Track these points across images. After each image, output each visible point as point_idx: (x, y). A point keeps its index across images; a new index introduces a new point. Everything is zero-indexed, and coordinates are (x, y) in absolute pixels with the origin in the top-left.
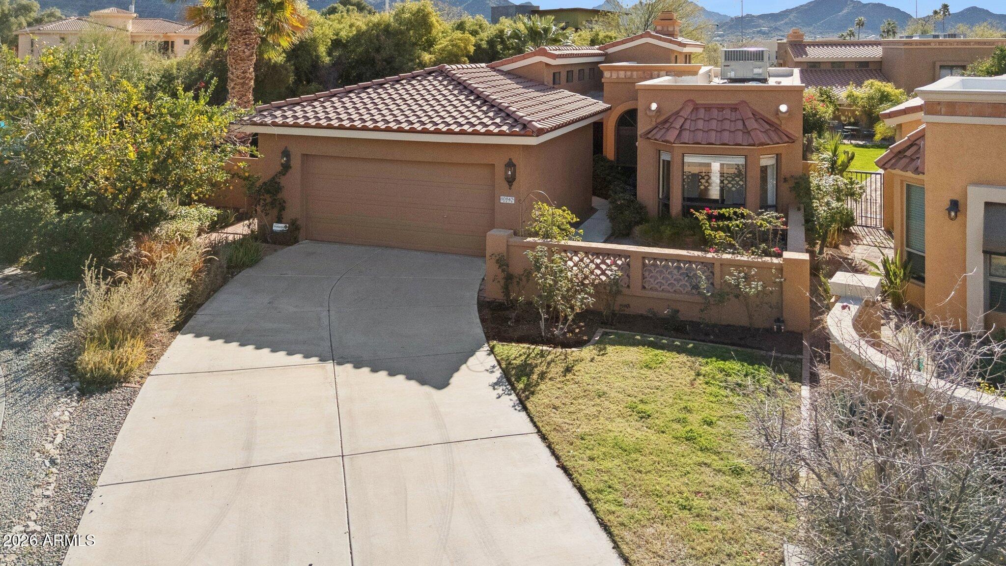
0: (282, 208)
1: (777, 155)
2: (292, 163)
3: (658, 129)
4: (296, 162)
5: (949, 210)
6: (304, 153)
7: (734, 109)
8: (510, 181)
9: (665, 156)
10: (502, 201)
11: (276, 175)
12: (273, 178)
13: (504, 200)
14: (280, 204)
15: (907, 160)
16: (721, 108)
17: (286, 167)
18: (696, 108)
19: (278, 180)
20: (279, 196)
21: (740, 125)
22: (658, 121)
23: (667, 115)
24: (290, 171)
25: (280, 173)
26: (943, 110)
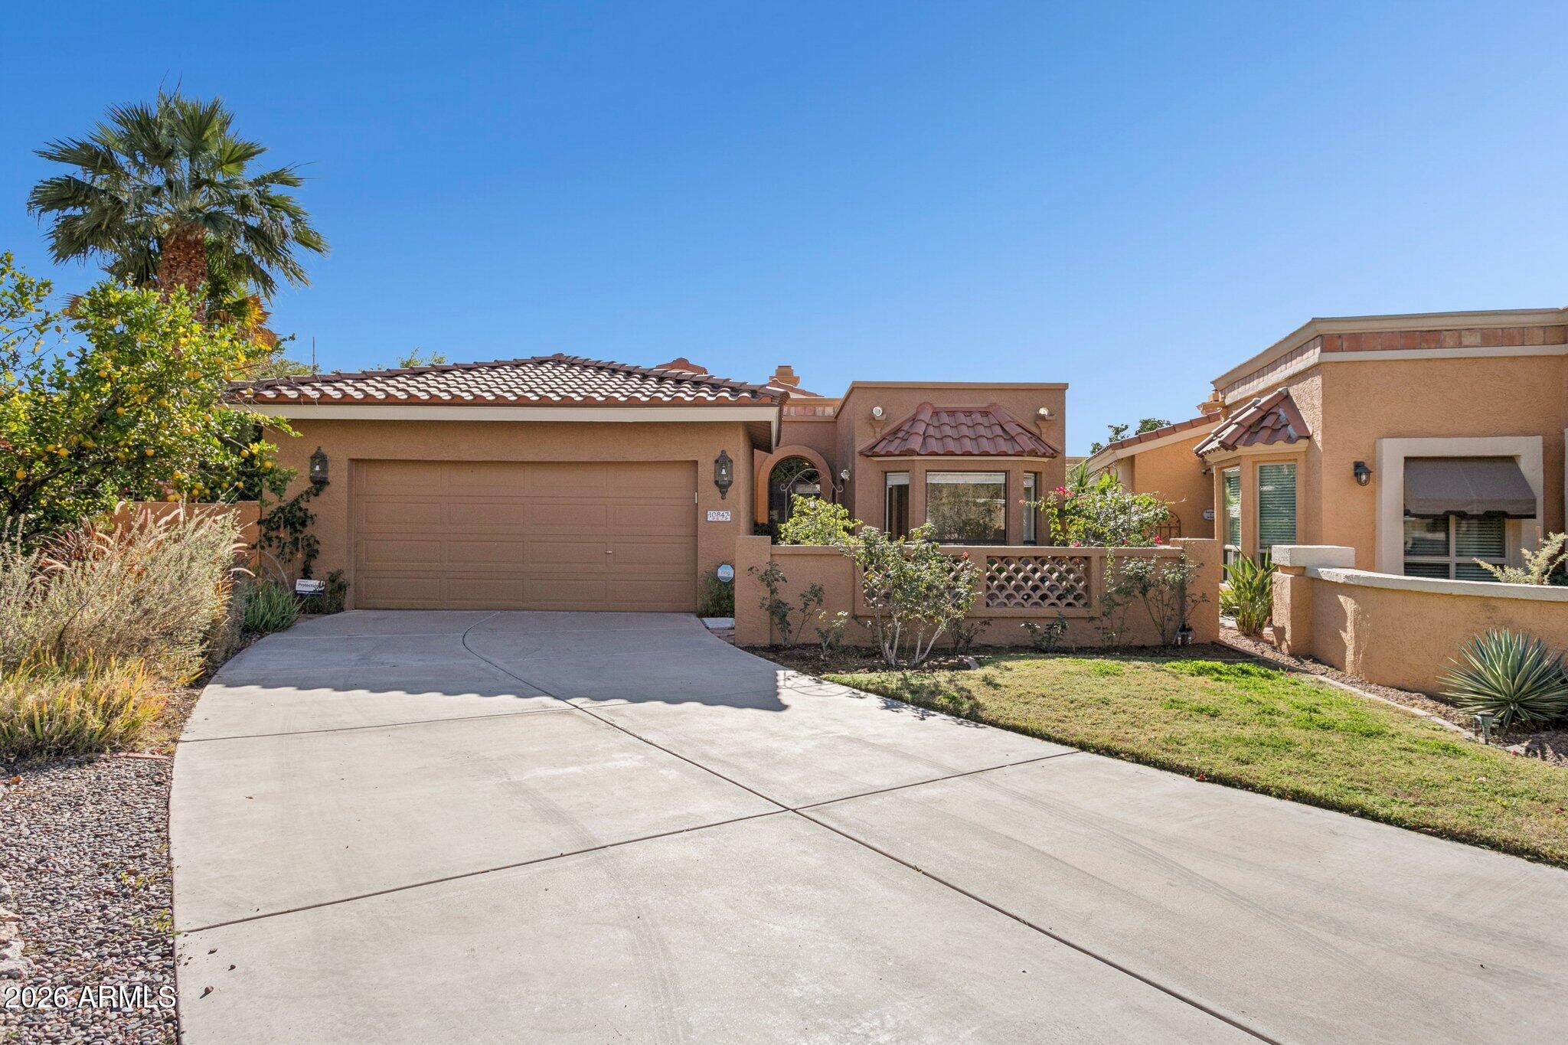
0: (312, 554)
1: (1036, 474)
2: (331, 475)
3: (885, 442)
4: (338, 475)
5: (1357, 475)
6: (351, 457)
7: (985, 413)
8: (723, 487)
9: (895, 480)
10: (710, 519)
11: (302, 496)
12: (297, 500)
13: (713, 516)
14: (309, 545)
15: (1267, 432)
16: (969, 413)
17: (320, 484)
18: (936, 413)
19: (303, 505)
20: (309, 531)
21: (998, 431)
22: (885, 431)
23: (900, 421)
24: (327, 488)
25: (307, 493)
26: (1345, 345)
